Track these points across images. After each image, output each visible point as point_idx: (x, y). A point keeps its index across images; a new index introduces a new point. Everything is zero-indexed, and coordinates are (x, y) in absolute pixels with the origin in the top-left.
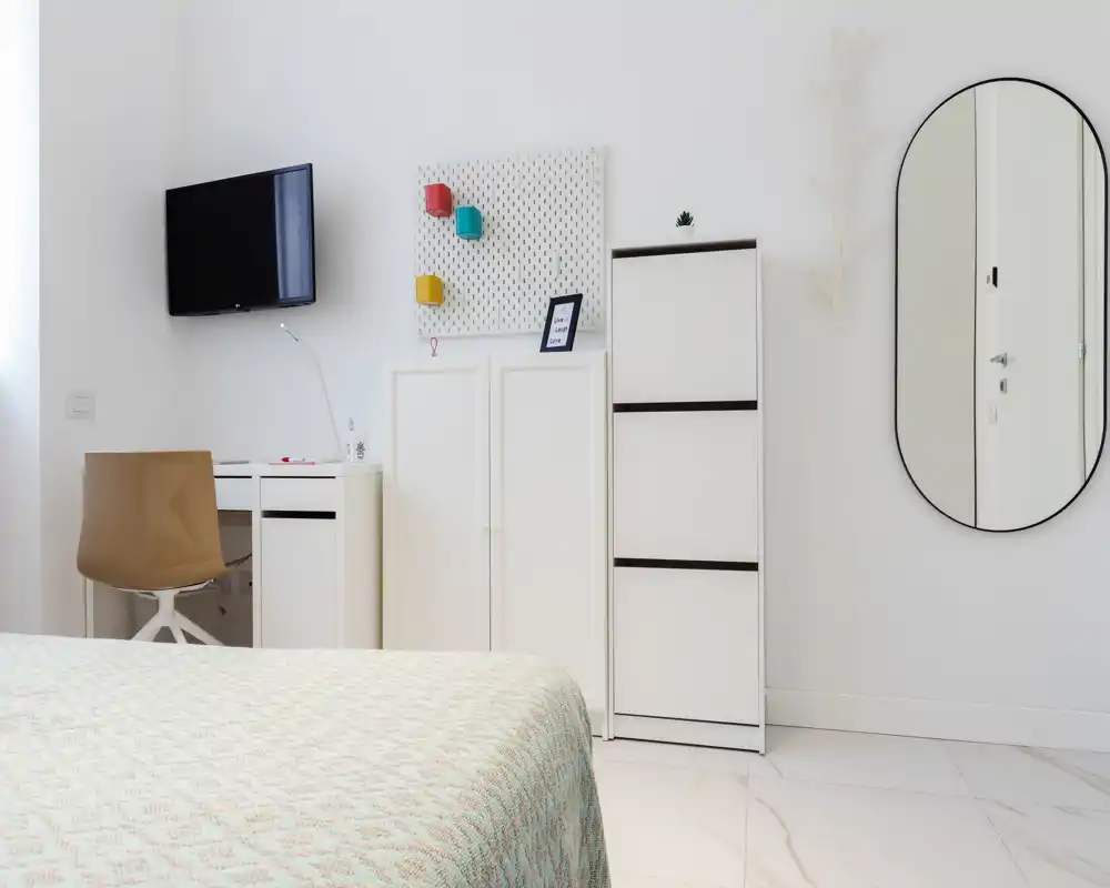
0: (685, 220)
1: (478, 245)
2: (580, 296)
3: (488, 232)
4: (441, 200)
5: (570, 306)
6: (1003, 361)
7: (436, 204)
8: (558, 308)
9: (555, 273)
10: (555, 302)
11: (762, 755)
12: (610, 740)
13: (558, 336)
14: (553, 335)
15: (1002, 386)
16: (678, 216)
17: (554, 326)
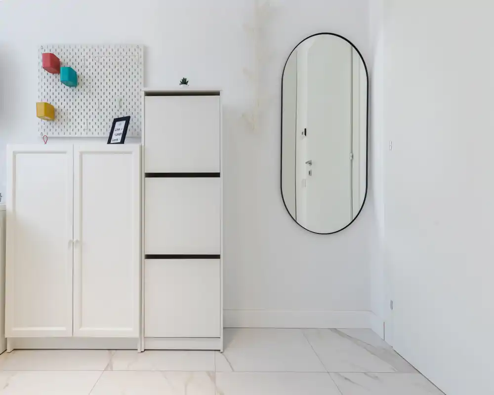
0: (184, 82)
1: (76, 90)
2: (129, 117)
3: (81, 83)
4: (53, 64)
5: (123, 123)
6: (310, 163)
7: (49, 64)
8: (117, 123)
9: (118, 107)
10: (116, 120)
11: (221, 353)
12: (142, 352)
13: (117, 137)
14: (114, 137)
15: (309, 172)
16: (180, 80)
17: (115, 132)
